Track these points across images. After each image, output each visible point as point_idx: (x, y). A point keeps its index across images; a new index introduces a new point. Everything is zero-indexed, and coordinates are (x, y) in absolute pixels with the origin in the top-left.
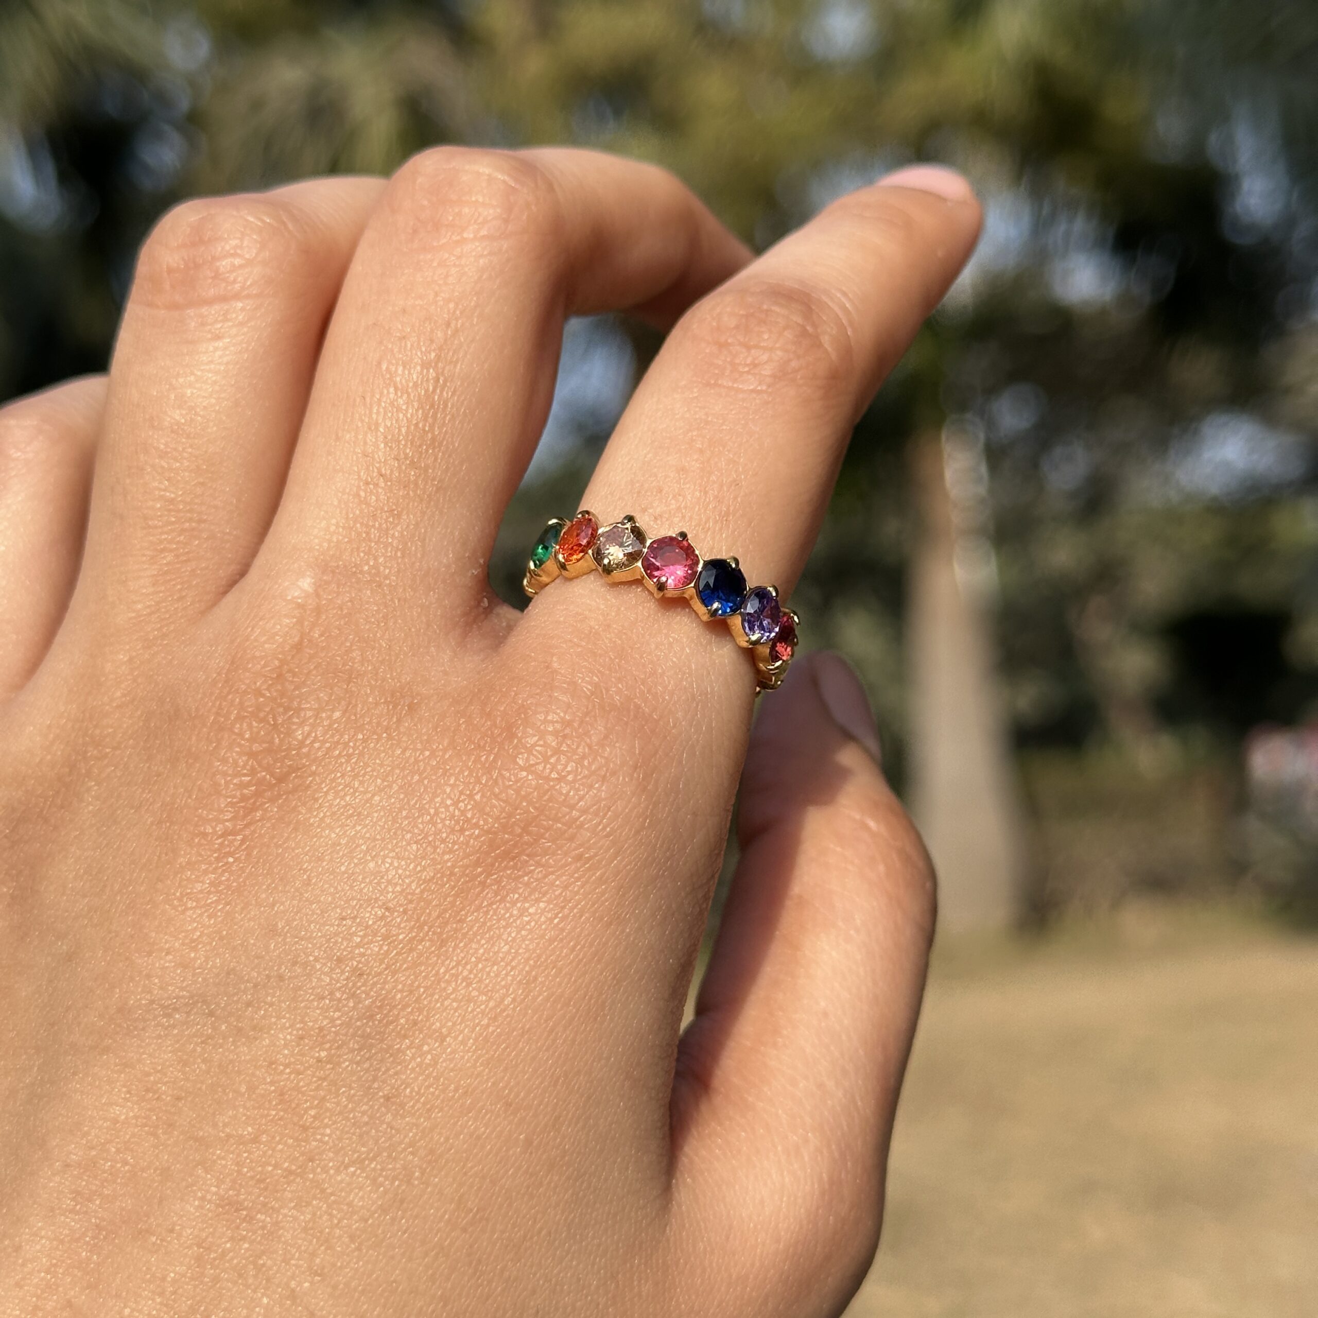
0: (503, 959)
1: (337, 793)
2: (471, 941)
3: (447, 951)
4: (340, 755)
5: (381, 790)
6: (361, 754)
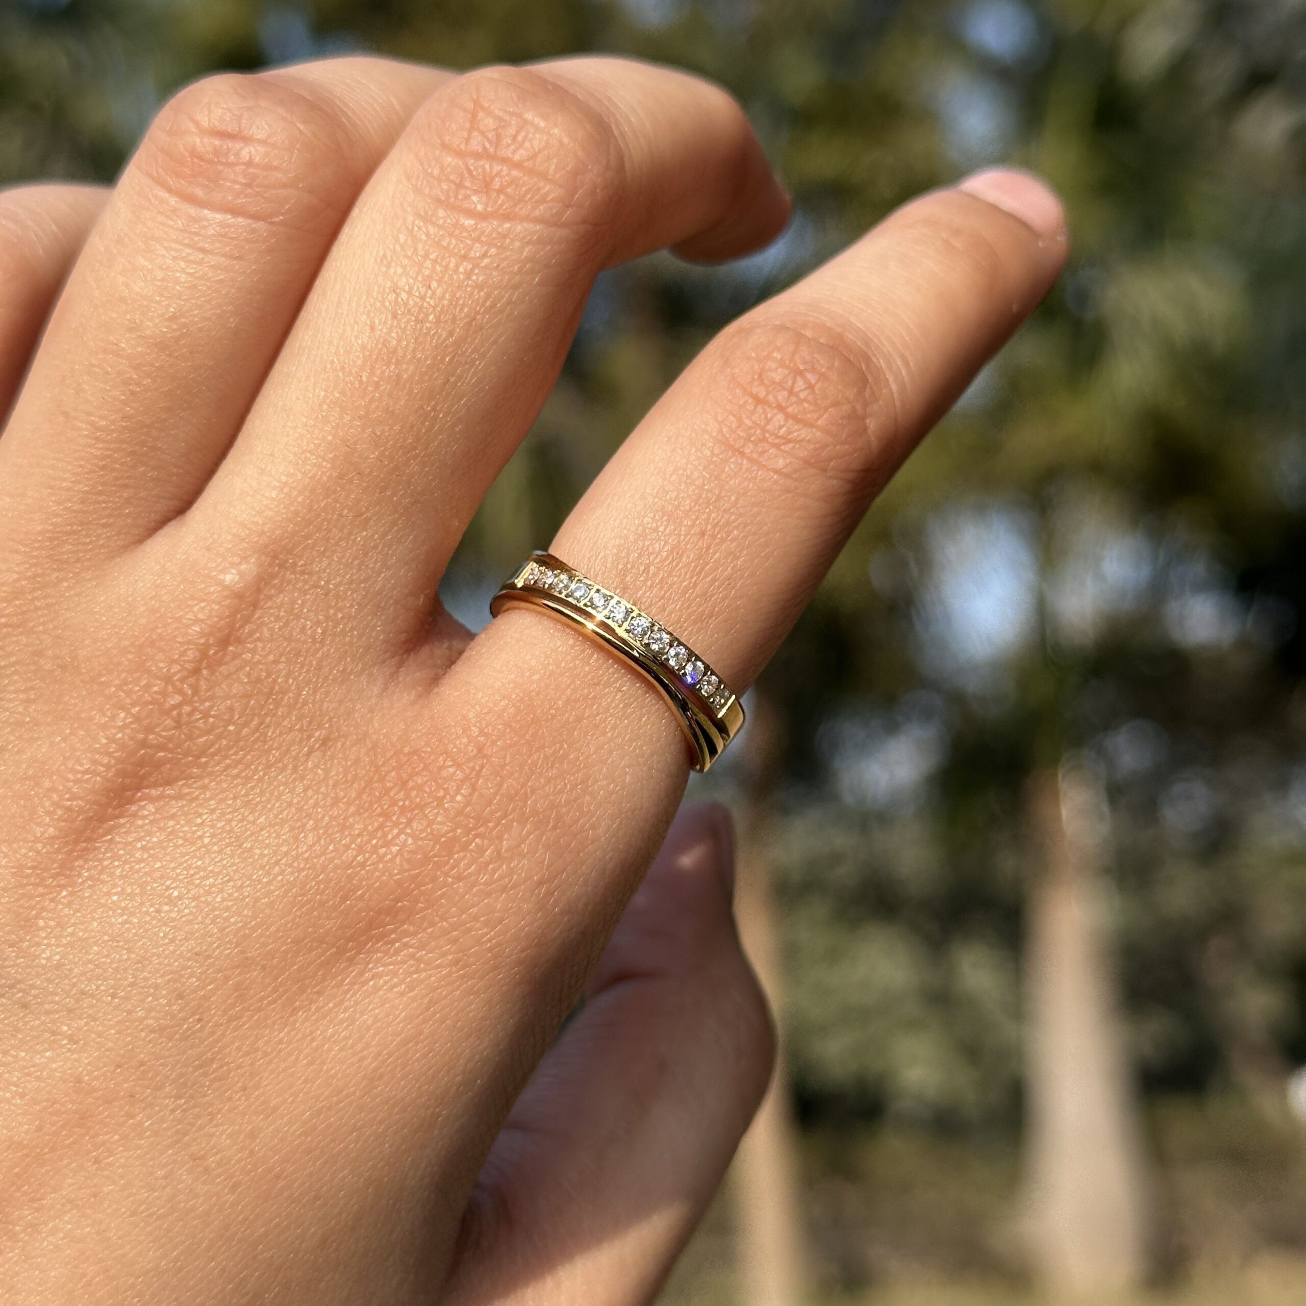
0: (353, 1046)
1: (223, 814)
2: (324, 1017)
3: (296, 1021)
4: (237, 776)
5: (270, 826)
6: (261, 780)
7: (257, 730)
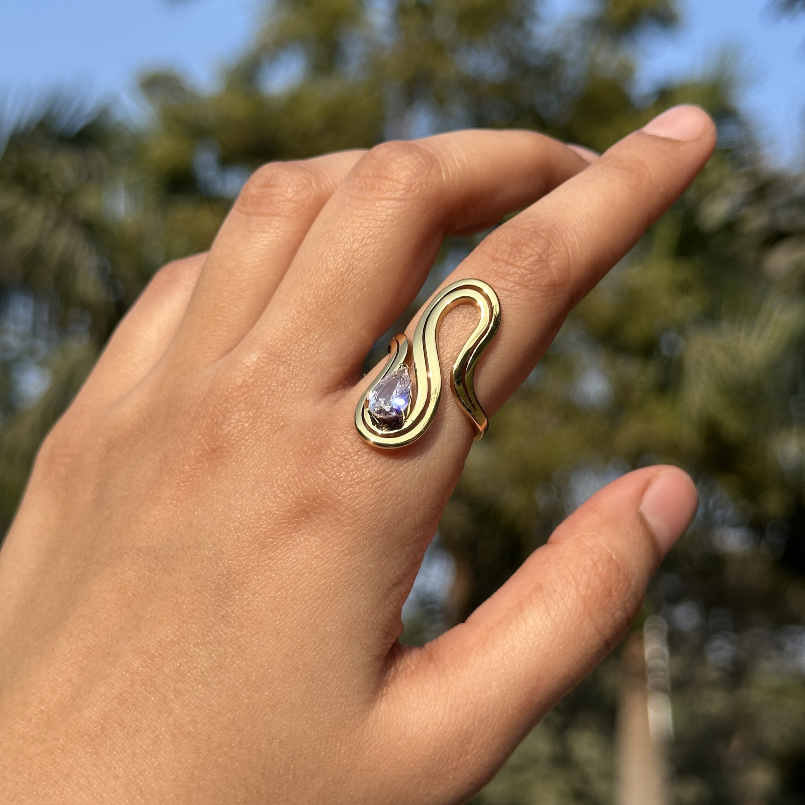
7: (251, 424)
